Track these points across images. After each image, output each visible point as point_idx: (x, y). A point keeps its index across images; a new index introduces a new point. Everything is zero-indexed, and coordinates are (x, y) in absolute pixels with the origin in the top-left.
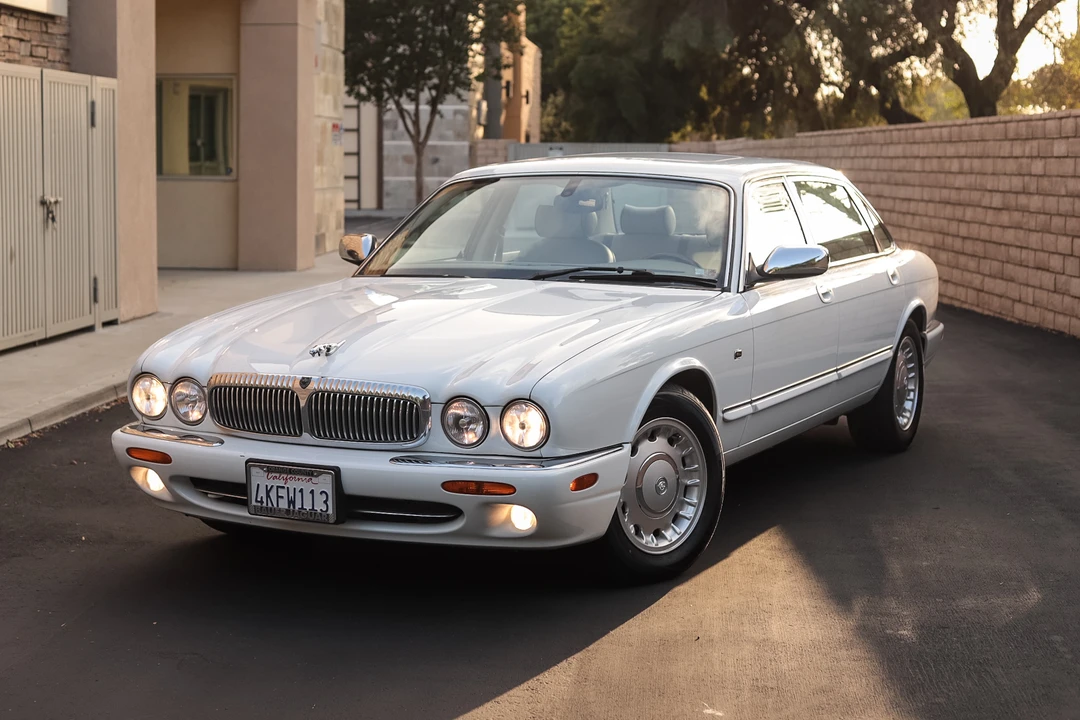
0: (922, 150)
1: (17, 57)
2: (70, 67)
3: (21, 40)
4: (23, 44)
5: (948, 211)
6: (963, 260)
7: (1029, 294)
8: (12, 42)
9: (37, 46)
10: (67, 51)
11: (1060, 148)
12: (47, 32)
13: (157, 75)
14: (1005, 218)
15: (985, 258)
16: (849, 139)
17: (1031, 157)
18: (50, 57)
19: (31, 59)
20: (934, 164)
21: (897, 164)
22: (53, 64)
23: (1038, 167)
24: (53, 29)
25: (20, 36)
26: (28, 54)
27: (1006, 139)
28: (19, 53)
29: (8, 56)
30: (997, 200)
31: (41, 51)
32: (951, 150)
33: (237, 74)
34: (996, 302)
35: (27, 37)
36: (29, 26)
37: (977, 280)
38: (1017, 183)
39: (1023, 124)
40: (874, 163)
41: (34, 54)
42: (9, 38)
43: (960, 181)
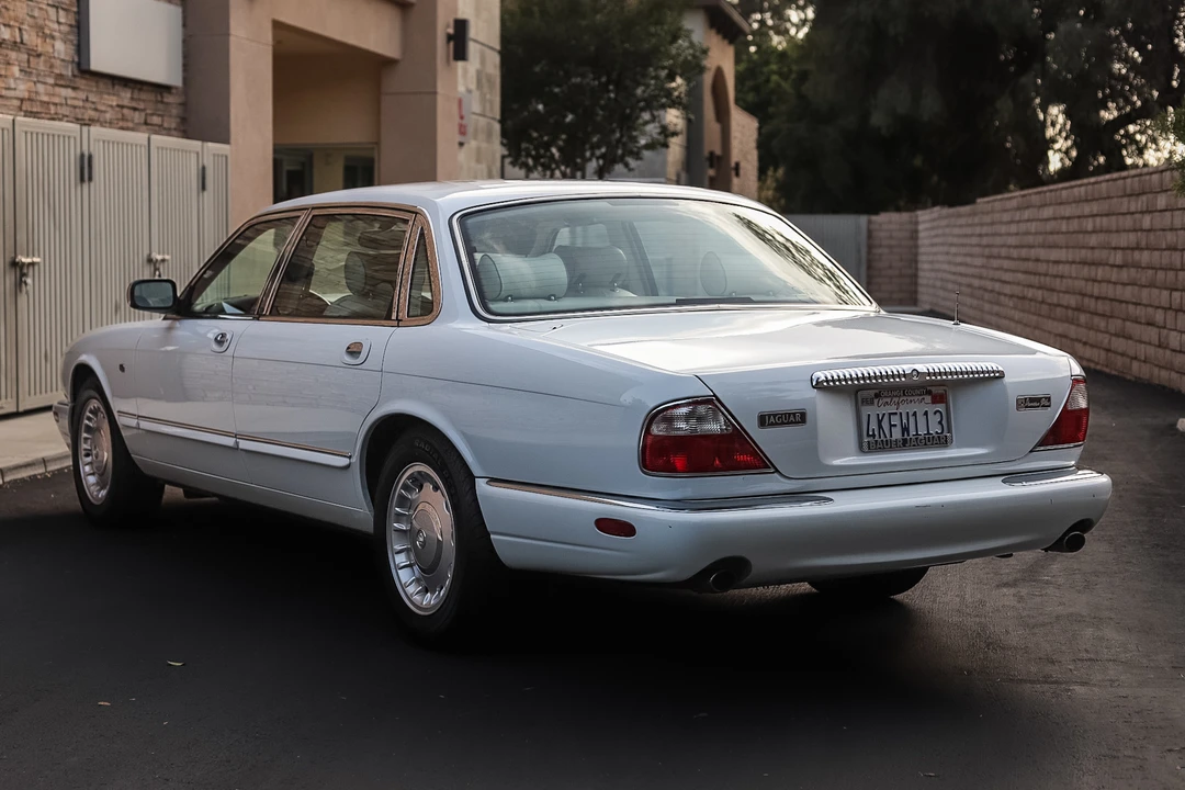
0: (1067, 211)
1: (130, 125)
2: (186, 135)
3: (135, 109)
4: (137, 113)
5: (1085, 271)
6: (1096, 320)
7: (1142, 350)
8: (126, 111)
9: (152, 115)
10: (184, 120)
11: (1162, 201)
12: (162, 102)
13: (275, 145)
14: (1125, 275)
15: (1111, 317)
16: (1014, 203)
17: (1142, 212)
18: (166, 125)
19: (144, 127)
20: (1074, 225)
21: (1050, 226)
22: (168, 132)
23: (1147, 221)
24: (169, 99)
25: (134, 104)
26: (142, 121)
27: (1125, 195)
28: (133, 121)
29: (121, 124)
30: (1118, 258)
31: (156, 120)
32: (1087, 209)
33: (378, 143)
34: (1119, 361)
35: (142, 106)
36: (144, 96)
37: (1104, 339)
38: (1132, 238)
39: (1137, 179)
40: (1033, 227)
41: (149, 121)
42: (122, 107)
43: (1093, 240)
